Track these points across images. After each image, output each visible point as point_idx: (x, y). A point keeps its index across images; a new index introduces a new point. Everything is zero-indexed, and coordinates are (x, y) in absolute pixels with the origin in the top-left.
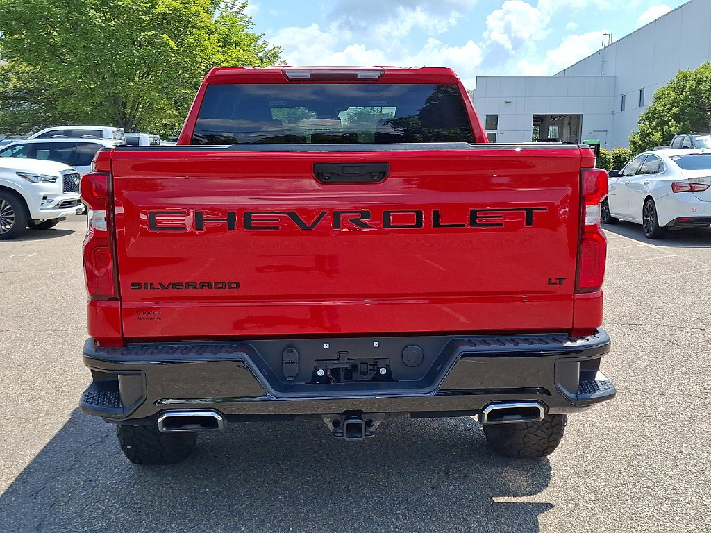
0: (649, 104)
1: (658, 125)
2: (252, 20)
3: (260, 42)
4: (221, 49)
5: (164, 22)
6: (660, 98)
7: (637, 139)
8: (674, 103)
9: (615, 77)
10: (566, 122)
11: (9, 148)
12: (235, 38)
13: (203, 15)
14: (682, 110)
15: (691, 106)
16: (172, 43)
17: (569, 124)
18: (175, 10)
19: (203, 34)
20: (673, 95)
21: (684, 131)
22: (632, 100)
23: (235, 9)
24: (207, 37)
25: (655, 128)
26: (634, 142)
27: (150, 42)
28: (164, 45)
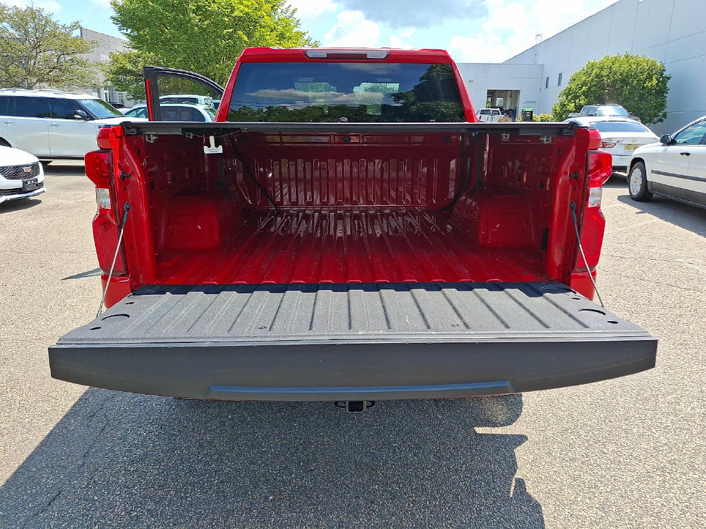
0: (565, 84)
1: (572, 99)
2: (300, 22)
3: (306, 38)
4: (278, 42)
5: (239, 23)
6: (574, 80)
7: (558, 108)
8: (584, 84)
9: (543, 65)
10: (509, 95)
11: (134, 110)
12: (288, 34)
13: (266, 18)
14: (589, 88)
15: (595, 86)
16: (245, 38)
17: (511, 96)
18: (247, 14)
19: (266, 31)
20: (584, 78)
21: (589, 104)
22: (553, 81)
23: (288, 14)
24: (269, 34)
25: (570, 101)
26: (555, 110)
27: (230, 36)
28: (240, 38)
